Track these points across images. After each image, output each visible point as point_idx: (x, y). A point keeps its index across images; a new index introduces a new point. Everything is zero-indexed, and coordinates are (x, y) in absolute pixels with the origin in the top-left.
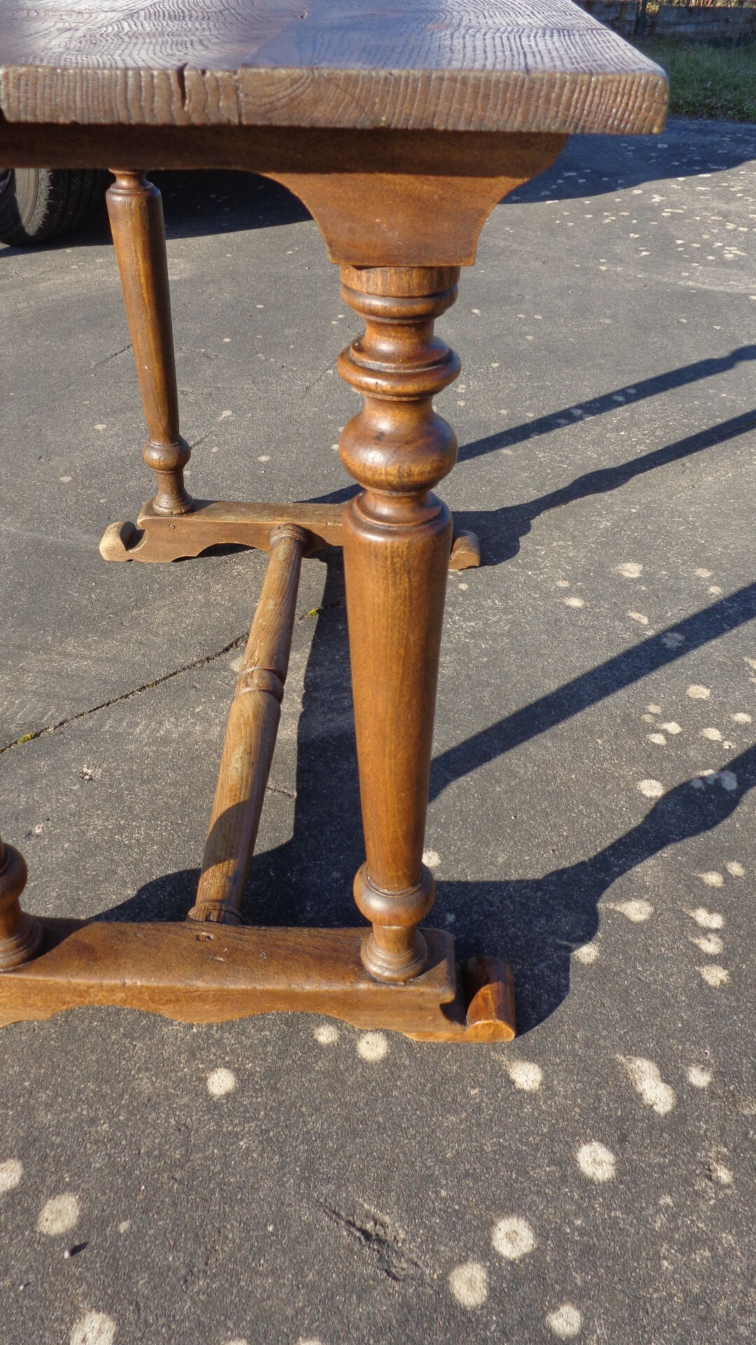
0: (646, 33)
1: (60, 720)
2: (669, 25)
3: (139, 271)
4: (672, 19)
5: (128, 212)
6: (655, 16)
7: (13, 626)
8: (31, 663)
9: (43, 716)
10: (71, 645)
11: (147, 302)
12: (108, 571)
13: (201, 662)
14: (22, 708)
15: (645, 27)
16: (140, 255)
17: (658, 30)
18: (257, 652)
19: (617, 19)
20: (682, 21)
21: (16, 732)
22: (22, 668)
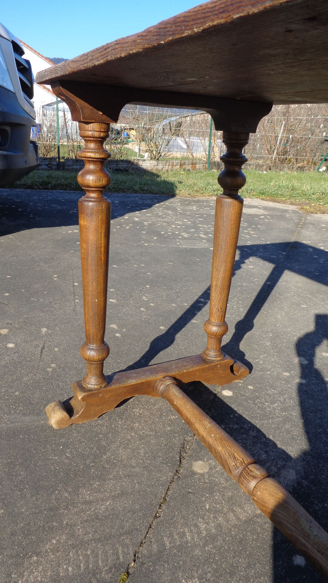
0: (61, 169)
1: (132, 554)
2: (70, 165)
3: (101, 244)
4: (71, 163)
5: (100, 211)
6: (63, 163)
7: (32, 496)
8: (71, 519)
9: (118, 556)
10: (86, 494)
11: (103, 262)
12: (62, 436)
13: (175, 474)
14: (97, 556)
15: (61, 166)
16: (103, 235)
17: (66, 167)
18: (235, 454)
19: (49, 164)
20: (75, 164)
21: (111, 578)
22: (67, 524)
